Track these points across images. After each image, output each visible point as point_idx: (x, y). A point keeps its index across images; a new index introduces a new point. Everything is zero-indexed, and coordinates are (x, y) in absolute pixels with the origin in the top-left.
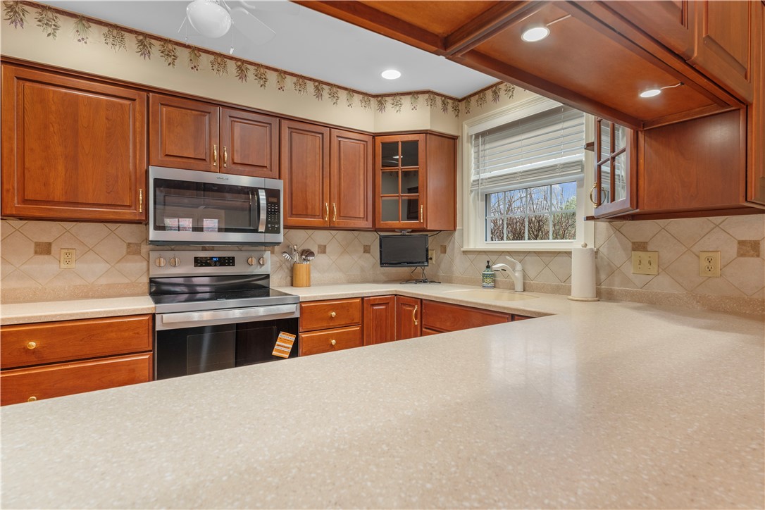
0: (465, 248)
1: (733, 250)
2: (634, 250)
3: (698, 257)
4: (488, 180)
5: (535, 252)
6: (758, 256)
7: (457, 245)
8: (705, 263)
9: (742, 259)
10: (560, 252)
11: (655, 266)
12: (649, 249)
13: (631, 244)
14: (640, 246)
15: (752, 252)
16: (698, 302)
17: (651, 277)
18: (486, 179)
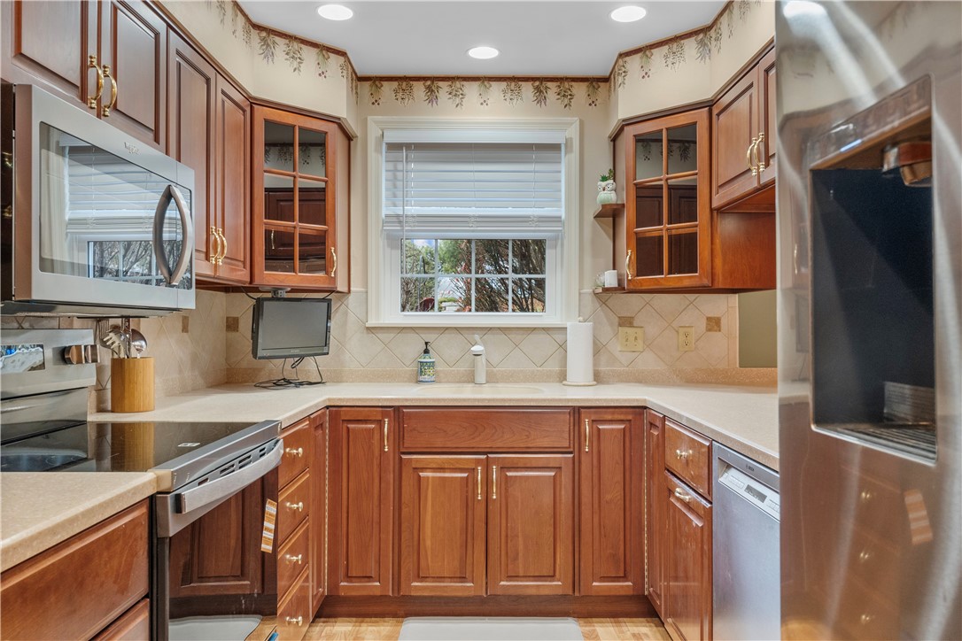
0: (372, 322)
1: (703, 324)
2: (620, 325)
3: (677, 332)
4: (417, 219)
5: (499, 328)
6: (720, 331)
7: (352, 318)
8: (682, 338)
9: (710, 333)
10: (535, 328)
11: (640, 342)
12: (635, 325)
13: (617, 319)
14: (626, 322)
15: (716, 328)
16: (677, 376)
17: (636, 354)
18: (413, 217)
